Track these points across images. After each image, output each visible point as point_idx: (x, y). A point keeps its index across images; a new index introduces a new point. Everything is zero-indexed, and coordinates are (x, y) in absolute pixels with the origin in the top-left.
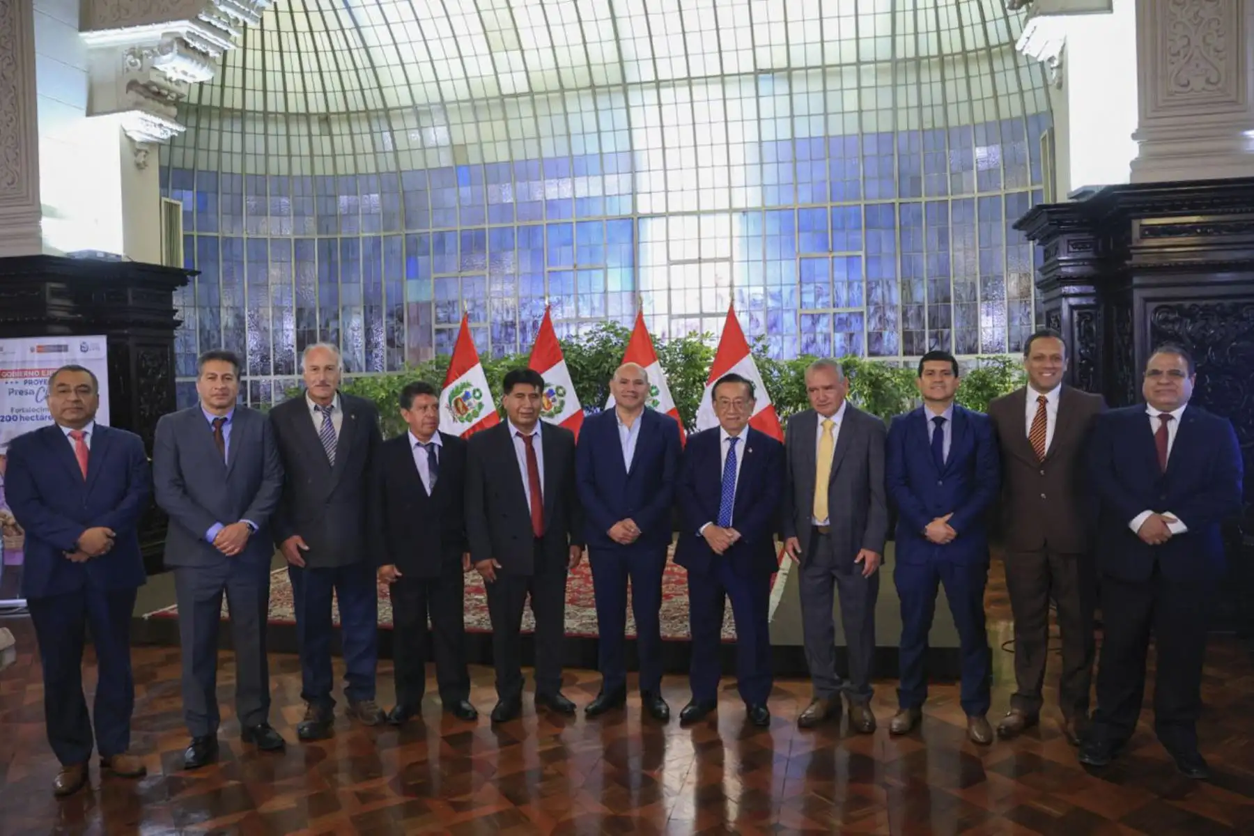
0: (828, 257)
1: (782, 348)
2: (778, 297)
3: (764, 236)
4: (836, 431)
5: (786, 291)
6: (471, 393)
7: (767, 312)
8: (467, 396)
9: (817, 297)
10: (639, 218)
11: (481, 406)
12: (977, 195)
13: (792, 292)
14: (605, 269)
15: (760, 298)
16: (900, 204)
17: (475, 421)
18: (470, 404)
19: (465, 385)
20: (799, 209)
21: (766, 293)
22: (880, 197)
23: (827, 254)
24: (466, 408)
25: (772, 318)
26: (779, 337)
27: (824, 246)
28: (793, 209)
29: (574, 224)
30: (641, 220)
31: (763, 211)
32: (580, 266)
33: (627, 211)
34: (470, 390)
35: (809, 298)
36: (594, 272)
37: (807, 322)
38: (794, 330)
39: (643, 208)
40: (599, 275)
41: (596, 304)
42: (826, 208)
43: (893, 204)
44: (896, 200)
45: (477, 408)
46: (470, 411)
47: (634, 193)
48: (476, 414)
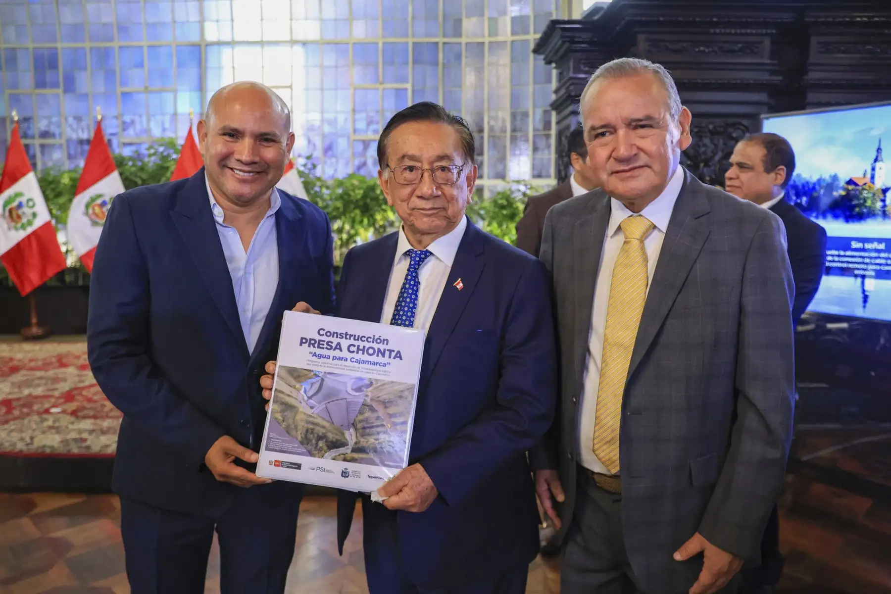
0: (377, 89)
1: (336, 170)
2: (333, 123)
3: (322, 67)
4: (654, 245)
5: (341, 119)
6: (24, 203)
7: (324, 136)
8: (20, 206)
9: (369, 123)
10: (207, 45)
11: (34, 215)
12: (509, 38)
13: (346, 119)
14: (175, 92)
15: (317, 123)
16: (444, 43)
17: (30, 230)
18: (24, 213)
19: (18, 195)
20: (354, 44)
21: (323, 120)
22: (427, 36)
23: (378, 86)
24: (19, 217)
25: (328, 142)
26: (334, 160)
27: (376, 80)
28: (348, 44)
29: (145, 50)
30: (209, 47)
31: (322, 44)
32: (150, 88)
33: (194, 38)
34: (24, 200)
35: (361, 125)
36: (164, 94)
37: (360, 147)
38: (349, 153)
39: (211, 35)
40: (169, 97)
41: (167, 125)
42: (377, 43)
43: (436, 44)
44: (440, 40)
45: (31, 218)
46: (24, 220)
47: (201, 23)
48: (30, 223)
